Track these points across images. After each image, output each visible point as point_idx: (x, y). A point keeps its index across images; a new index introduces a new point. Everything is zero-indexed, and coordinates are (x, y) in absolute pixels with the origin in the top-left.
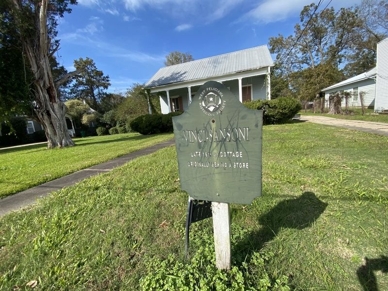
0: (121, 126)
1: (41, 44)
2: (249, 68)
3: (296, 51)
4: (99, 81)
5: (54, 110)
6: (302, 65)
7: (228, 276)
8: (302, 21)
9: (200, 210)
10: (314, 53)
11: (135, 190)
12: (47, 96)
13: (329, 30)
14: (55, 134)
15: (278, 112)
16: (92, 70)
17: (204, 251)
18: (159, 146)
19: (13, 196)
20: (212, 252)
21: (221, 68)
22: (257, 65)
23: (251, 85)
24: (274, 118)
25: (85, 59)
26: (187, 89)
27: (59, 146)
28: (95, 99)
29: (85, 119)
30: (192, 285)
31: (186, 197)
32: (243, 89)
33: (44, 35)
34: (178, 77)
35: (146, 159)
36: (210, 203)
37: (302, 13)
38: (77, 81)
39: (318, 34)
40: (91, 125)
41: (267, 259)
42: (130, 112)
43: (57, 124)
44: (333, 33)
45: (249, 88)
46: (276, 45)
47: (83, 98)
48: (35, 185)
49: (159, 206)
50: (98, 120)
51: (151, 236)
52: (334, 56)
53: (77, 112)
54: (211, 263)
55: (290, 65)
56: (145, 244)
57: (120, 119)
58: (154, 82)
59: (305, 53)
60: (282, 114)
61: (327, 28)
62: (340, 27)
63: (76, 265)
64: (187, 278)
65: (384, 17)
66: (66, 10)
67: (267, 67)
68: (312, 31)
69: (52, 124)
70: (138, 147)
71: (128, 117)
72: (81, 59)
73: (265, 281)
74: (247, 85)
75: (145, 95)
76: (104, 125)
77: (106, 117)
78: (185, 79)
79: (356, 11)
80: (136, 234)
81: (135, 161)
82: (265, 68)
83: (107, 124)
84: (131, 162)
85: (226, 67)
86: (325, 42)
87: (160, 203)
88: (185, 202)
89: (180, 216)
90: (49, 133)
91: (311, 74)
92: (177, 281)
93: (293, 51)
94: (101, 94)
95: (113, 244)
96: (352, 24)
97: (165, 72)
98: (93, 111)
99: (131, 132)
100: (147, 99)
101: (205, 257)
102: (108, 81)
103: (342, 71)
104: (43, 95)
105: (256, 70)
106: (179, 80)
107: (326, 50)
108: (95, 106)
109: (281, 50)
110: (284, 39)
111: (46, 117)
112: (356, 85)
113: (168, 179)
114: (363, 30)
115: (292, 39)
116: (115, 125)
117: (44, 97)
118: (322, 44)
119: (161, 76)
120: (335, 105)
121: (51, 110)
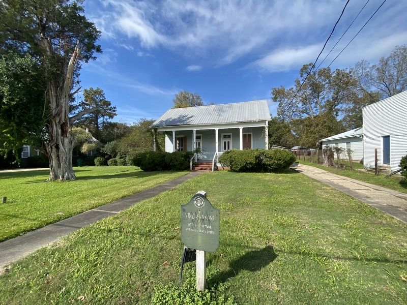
0: (121, 158)
1: (65, 86)
2: (249, 120)
3: (296, 102)
4: (105, 110)
5: (63, 145)
6: (302, 115)
7: (202, 294)
8: (302, 76)
9: (191, 255)
10: (313, 105)
11: (142, 235)
12: (60, 131)
13: (326, 86)
14: (59, 167)
15: (274, 162)
16: (100, 100)
17: (190, 280)
18: (161, 188)
19: (33, 232)
20: (195, 281)
21: (225, 116)
22: (257, 118)
23: (252, 133)
24: (271, 167)
25: (95, 89)
26: (192, 131)
27: (61, 178)
28: (98, 127)
29: (85, 148)
30: (182, 298)
31: (182, 244)
32: (244, 136)
33: (70, 79)
34: (185, 120)
35: (148, 203)
36: (195, 251)
37: (302, 70)
38: (83, 108)
39: (316, 89)
40: (90, 154)
41: (227, 287)
42: (134, 145)
43: (63, 157)
44: (329, 89)
45: (250, 136)
46: (278, 95)
47: (87, 126)
48: (51, 223)
49: (162, 249)
50: (98, 150)
51: (156, 271)
52: (331, 109)
53: (78, 140)
54: (194, 288)
55: (292, 113)
56: (153, 277)
57: (122, 151)
58: (162, 122)
59: (304, 104)
60: (277, 164)
61: (324, 85)
62: (336, 85)
63: (108, 287)
64: (179, 295)
65: (376, 78)
66: (92, 58)
67: (266, 121)
68: (311, 86)
69: (59, 157)
70: (140, 188)
71: (130, 150)
72: (92, 89)
73: (222, 298)
74: (248, 133)
75: (152, 133)
76: (103, 155)
77: (107, 148)
78: (192, 123)
79: (350, 72)
80: (146, 270)
81: (139, 204)
82: (264, 121)
83: (107, 154)
84: (136, 206)
85: (229, 116)
86: (322, 96)
87: (162, 247)
88: (181, 248)
89: (177, 259)
90: (54, 165)
91: (311, 123)
92: (174, 296)
93: (294, 101)
94: (105, 123)
95: (130, 276)
96: (347, 84)
97: (173, 114)
98: (95, 140)
99: (131, 164)
100: (153, 136)
101: (191, 284)
102: (114, 111)
103: (341, 121)
104: (56, 129)
105: (255, 122)
106: (185, 123)
107: (323, 104)
108: (97, 134)
109: (283, 99)
110: (286, 90)
111: (54, 150)
112: (348, 140)
113: (169, 226)
114: (358, 89)
115: (293, 91)
116: (115, 156)
117: (57, 131)
118: (320, 97)
119: (169, 117)
120: (328, 158)
121: (61, 145)
